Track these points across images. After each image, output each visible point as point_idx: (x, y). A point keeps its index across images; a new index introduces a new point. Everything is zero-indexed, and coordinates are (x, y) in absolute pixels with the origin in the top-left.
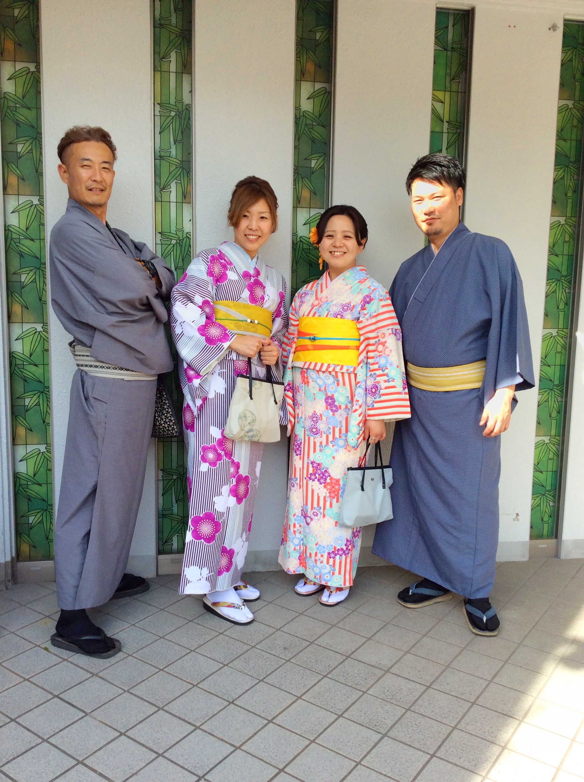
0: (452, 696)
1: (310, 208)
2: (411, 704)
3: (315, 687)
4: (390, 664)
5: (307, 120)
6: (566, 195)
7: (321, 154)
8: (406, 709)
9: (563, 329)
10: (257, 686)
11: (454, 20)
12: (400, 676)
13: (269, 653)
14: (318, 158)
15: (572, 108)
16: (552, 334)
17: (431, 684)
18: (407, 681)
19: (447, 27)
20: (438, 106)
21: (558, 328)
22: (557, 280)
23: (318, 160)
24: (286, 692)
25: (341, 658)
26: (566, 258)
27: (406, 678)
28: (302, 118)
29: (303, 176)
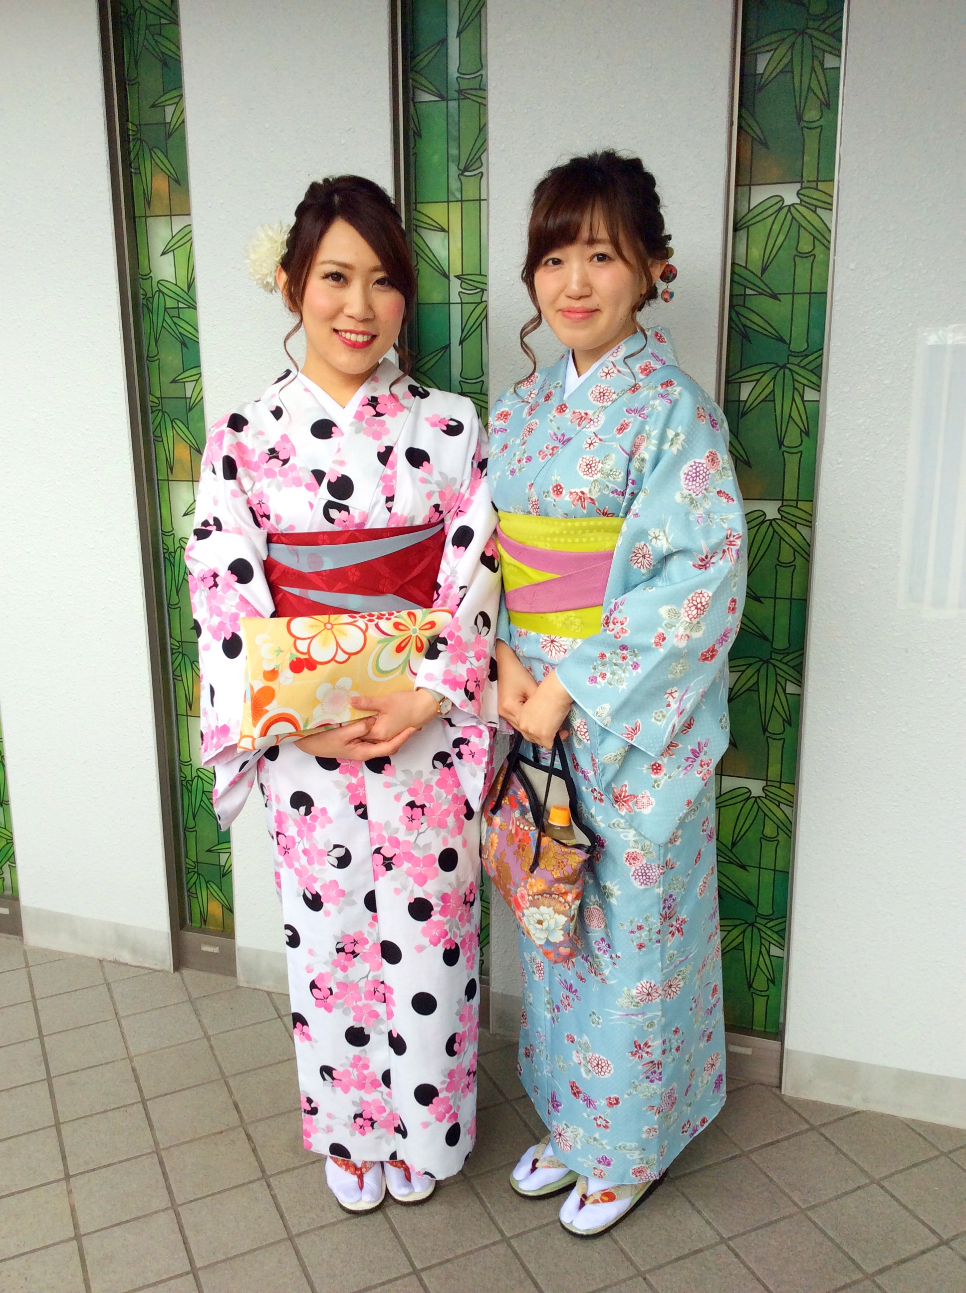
1: (171, 215)
6: (800, 118)
9: (797, 501)
16: (765, 514)
21: (783, 500)
22: (778, 366)
26: (802, 302)
29: (151, 147)
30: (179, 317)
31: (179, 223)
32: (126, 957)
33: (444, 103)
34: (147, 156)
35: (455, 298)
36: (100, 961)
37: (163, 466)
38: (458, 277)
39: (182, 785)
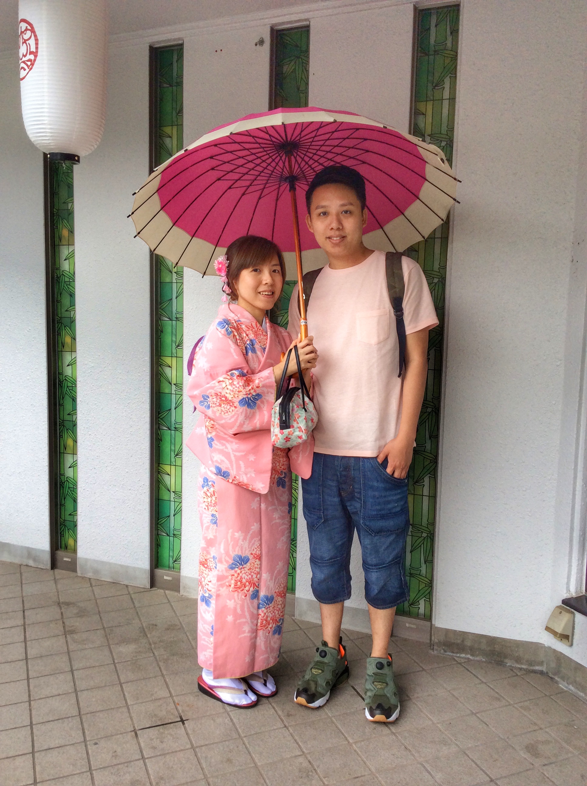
11: (178, 56)
19: (172, 63)
20: (167, 141)
32: (31, 563)
34: (61, 222)
35: (174, 281)
36: (20, 565)
37: (60, 345)
38: (175, 272)
39: (60, 484)
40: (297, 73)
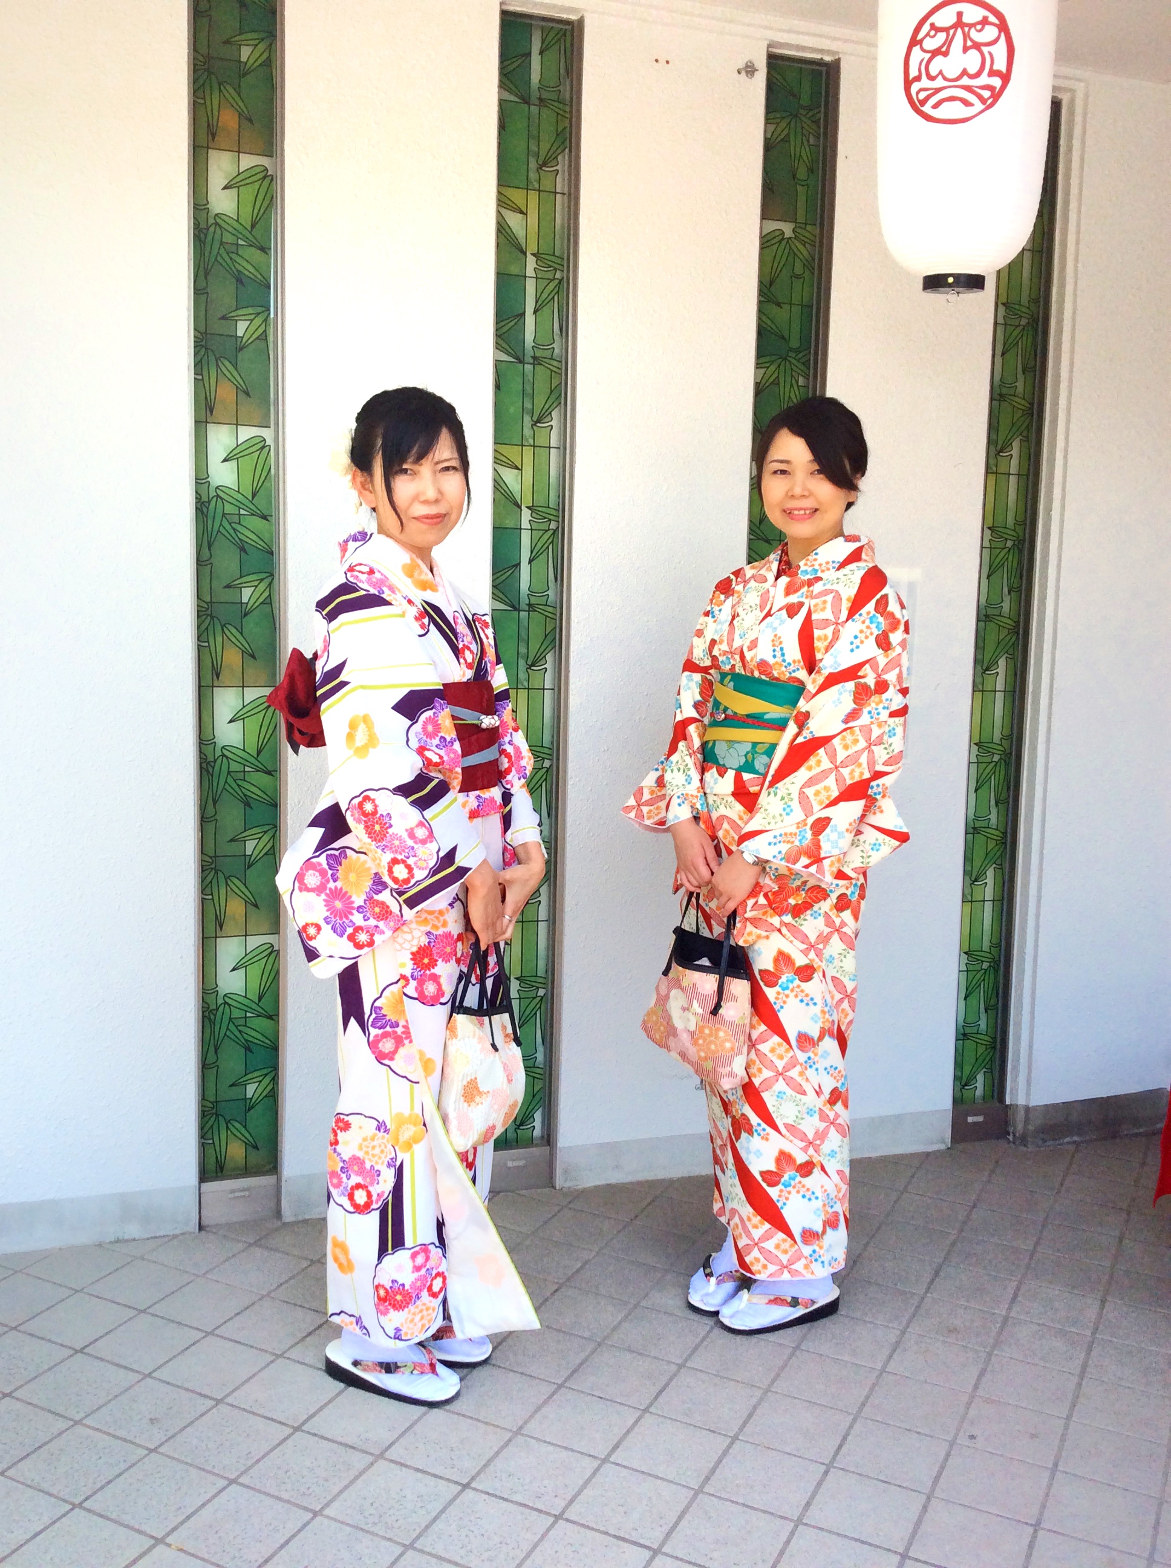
0: (516, 1503)
1: (237, 425)
2: (418, 1532)
3: (203, 1512)
4: (387, 1437)
5: (225, 234)
7: (260, 309)
8: (404, 1545)
10: (64, 1519)
11: (543, 42)
12: (406, 1466)
13: (114, 1436)
14: (252, 317)
15: (790, 238)
17: (473, 1479)
18: (420, 1475)
19: (529, 54)
20: (514, 221)
23: (252, 320)
24: (132, 1529)
25: (279, 1432)
27: (417, 1470)
28: (212, 229)
29: (218, 356)
30: (239, 523)
31: (246, 433)
32: (133, 1230)
33: (522, 365)
36: (100, 1245)
37: (207, 673)
38: (528, 507)
40: (792, 143)
